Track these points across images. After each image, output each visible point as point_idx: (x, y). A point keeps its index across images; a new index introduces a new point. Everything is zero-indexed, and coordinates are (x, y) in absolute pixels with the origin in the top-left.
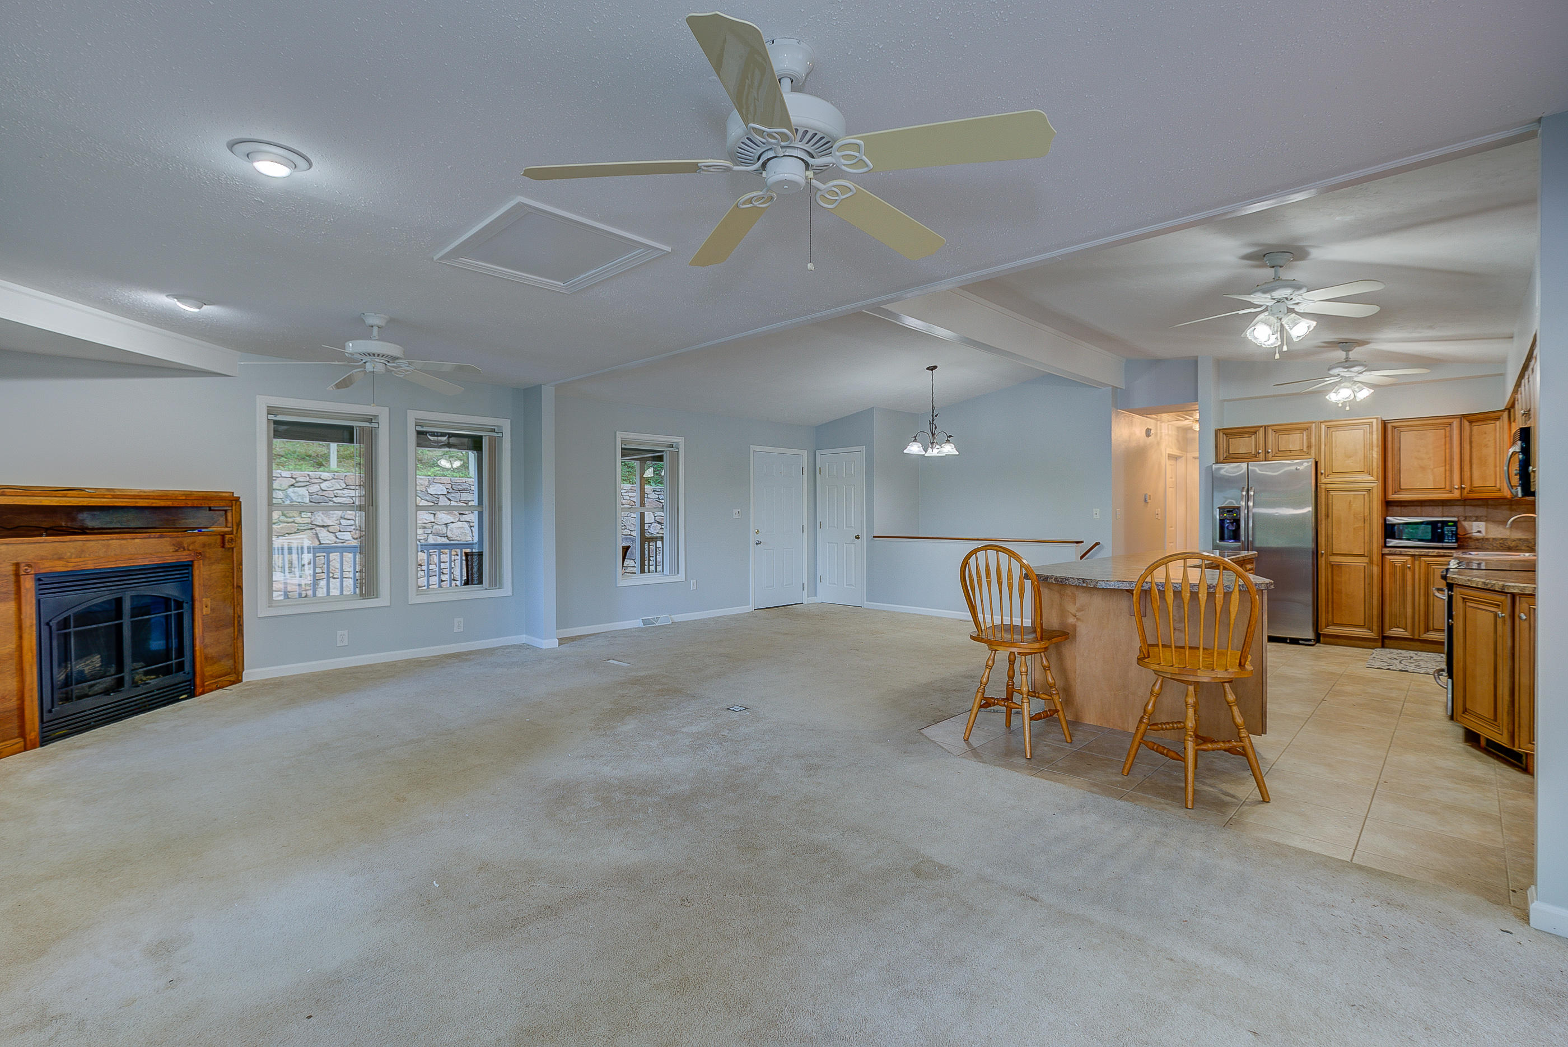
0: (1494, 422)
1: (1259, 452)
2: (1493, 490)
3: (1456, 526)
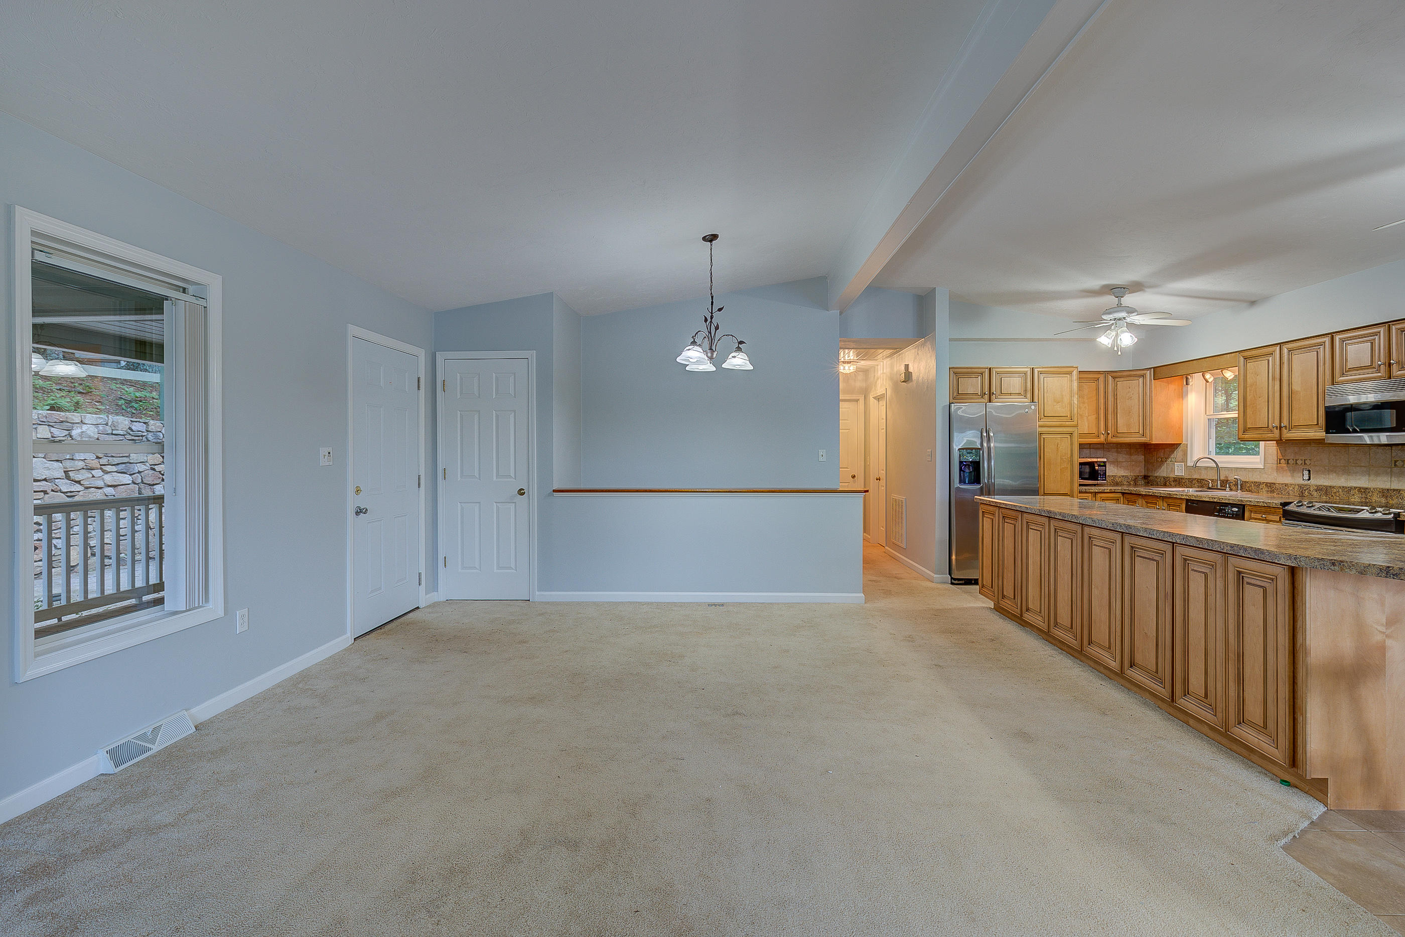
0: (1137, 379)
1: (985, 394)
2: (1138, 435)
3: (1105, 466)
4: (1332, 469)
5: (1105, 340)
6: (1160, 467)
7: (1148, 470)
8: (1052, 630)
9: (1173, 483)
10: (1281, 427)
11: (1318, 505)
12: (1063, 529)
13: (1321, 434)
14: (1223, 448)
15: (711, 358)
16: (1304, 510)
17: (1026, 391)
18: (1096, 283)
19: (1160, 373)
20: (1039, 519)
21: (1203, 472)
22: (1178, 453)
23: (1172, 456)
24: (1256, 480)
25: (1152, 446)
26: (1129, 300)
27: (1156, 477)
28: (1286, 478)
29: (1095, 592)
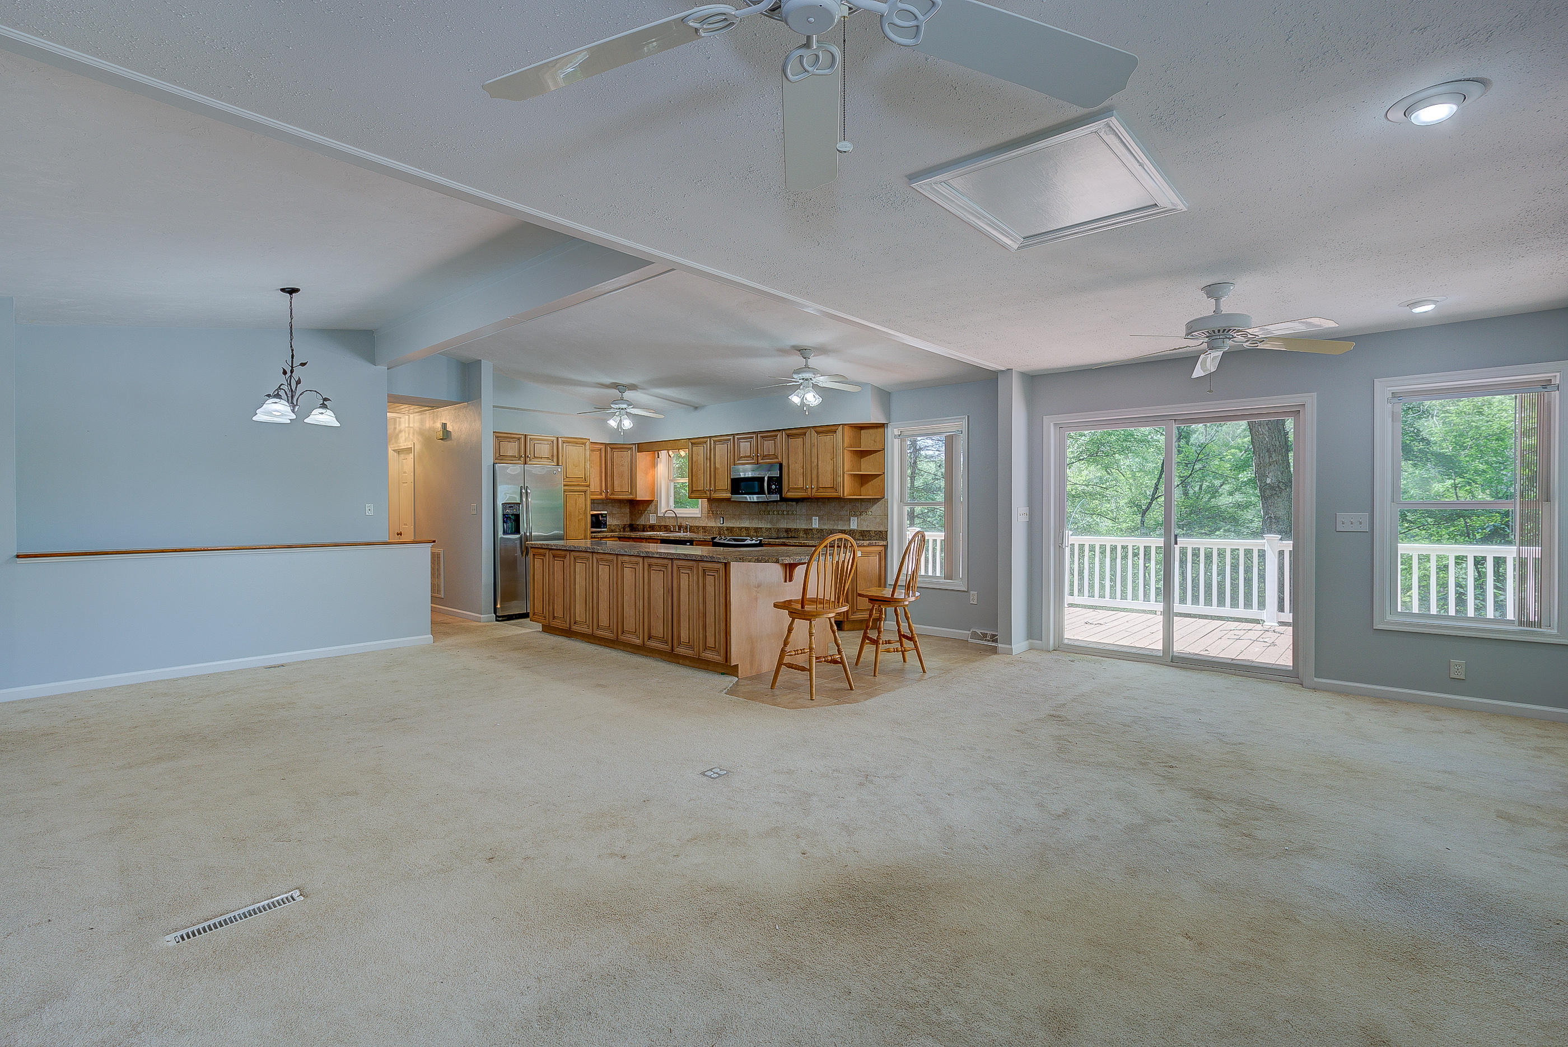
0: (627, 451)
1: (521, 456)
2: (627, 493)
3: (606, 517)
4: (734, 517)
5: (613, 423)
6: (640, 517)
7: (632, 520)
8: (595, 631)
9: (648, 529)
10: (710, 490)
11: (729, 538)
12: (602, 560)
13: (729, 495)
14: (678, 503)
15: (293, 411)
16: (722, 541)
17: (553, 456)
18: (608, 380)
19: (641, 447)
20: (585, 554)
21: (668, 520)
22: (652, 507)
23: (648, 509)
24: (697, 525)
25: (635, 502)
26: (628, 395)
27: (638, 525)
28: (711, 524)
29: (626, 598)
